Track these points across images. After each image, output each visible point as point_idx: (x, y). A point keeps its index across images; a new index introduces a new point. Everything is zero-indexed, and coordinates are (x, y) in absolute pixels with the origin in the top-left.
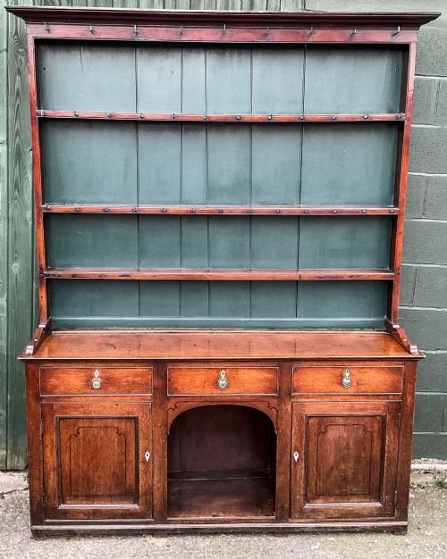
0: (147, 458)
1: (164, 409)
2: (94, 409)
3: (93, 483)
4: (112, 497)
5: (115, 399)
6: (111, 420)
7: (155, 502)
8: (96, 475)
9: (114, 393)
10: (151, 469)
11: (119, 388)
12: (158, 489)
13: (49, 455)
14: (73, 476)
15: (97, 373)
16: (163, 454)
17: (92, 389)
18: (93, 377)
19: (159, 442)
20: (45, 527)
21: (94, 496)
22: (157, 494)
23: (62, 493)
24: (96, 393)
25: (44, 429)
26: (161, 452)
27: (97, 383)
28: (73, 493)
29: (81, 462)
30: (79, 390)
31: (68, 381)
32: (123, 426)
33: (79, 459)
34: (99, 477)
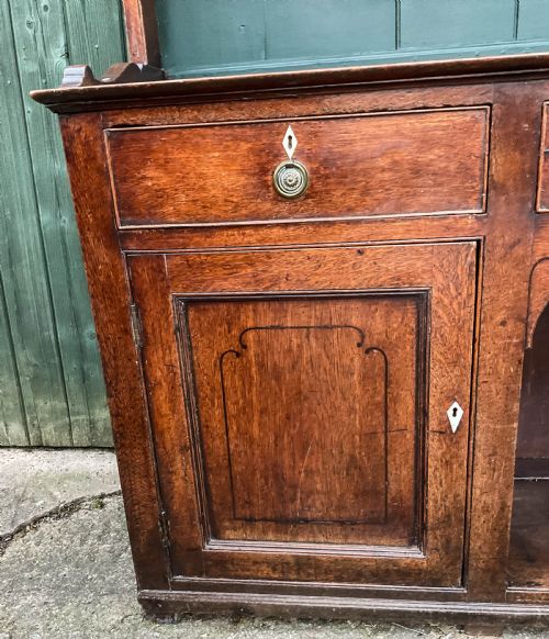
0: (455, 422)
1: (519, 262)
2: (286, 270)
3: (295, 487)
4: (347, 526)
5: (354, 233)
6: (340, 306)
7: (475, 544)
8: (302, 465)
9: (350, 210)
10: (464, 452)
11: (366, 192)
12: (486, 510)
13: (165, 409)
14: (237, 468)
15: (290, 142)
16: (507, 409)
17: (280, 198)
18: (278, 154)
19: (495, 372)
20: (174, 594)
21: (296, 521)
22: (480, 524)
23: (210, 511)
24: (291, 213)
25: (144, 333)
26: (499, 401)
27: (291, 177)
28: (240, 512)
29: (256, 431)
30: (237, 205)
31: (201, 176)
32: (379, 322)
33: (250, 421)
34: (309, 472)
